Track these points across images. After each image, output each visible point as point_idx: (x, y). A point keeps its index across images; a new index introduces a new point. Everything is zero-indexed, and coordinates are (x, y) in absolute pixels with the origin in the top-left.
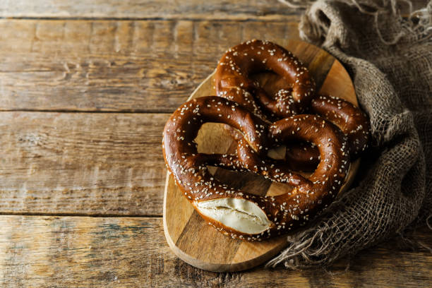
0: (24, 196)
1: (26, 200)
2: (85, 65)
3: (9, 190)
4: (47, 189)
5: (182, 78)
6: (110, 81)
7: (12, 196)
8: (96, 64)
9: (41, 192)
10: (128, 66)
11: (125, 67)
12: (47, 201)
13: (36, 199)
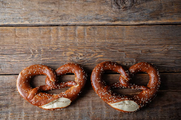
0: (24, 116)
1: (25, 117)
2: (39, 50)
3: (17, 113)
4: (32, 112)
5: (81, 56)
6: (51, 58)
7: (19, 116)
8: (44, 50)
9: (30, 113)
10: (58, 50)
11: (56, 51)
12: (33, 117)
13: (28, 116)
